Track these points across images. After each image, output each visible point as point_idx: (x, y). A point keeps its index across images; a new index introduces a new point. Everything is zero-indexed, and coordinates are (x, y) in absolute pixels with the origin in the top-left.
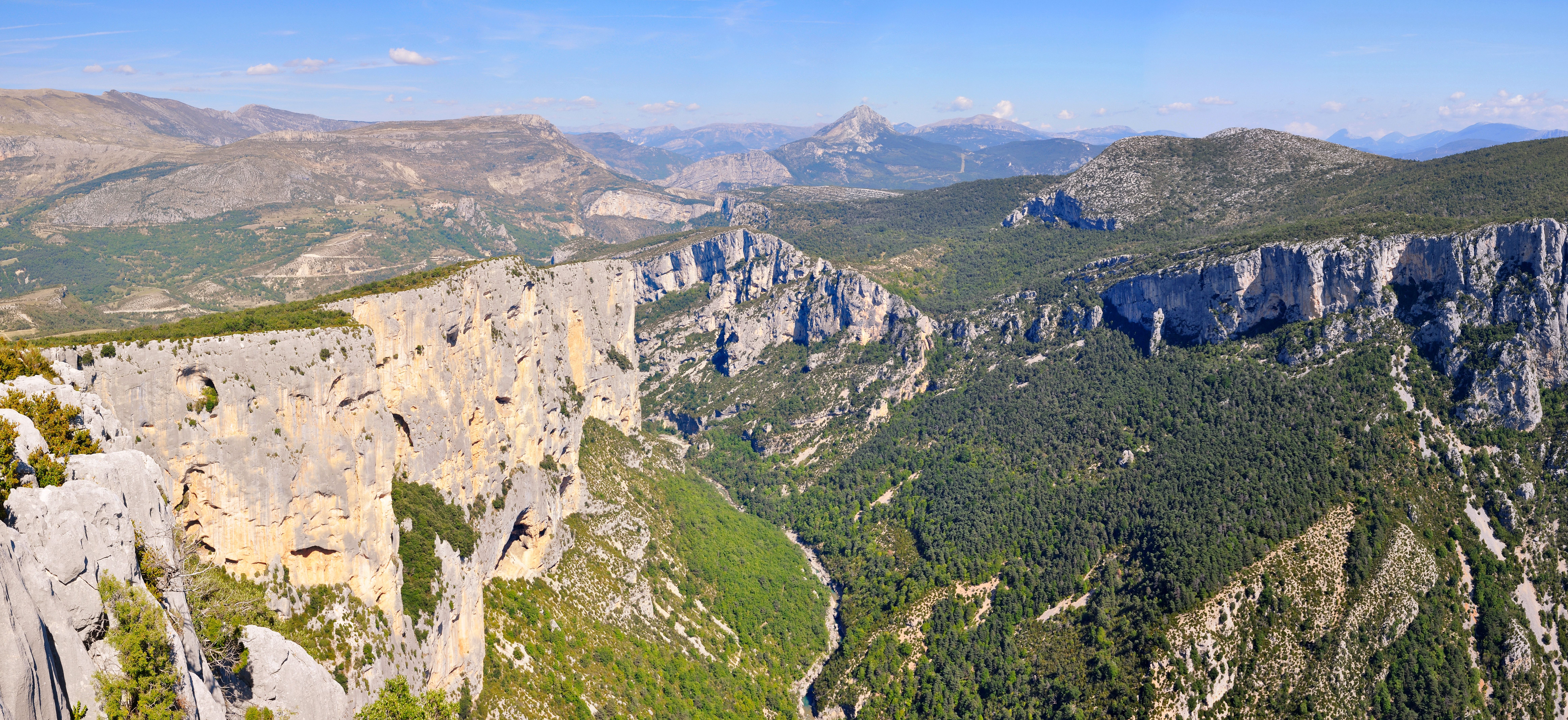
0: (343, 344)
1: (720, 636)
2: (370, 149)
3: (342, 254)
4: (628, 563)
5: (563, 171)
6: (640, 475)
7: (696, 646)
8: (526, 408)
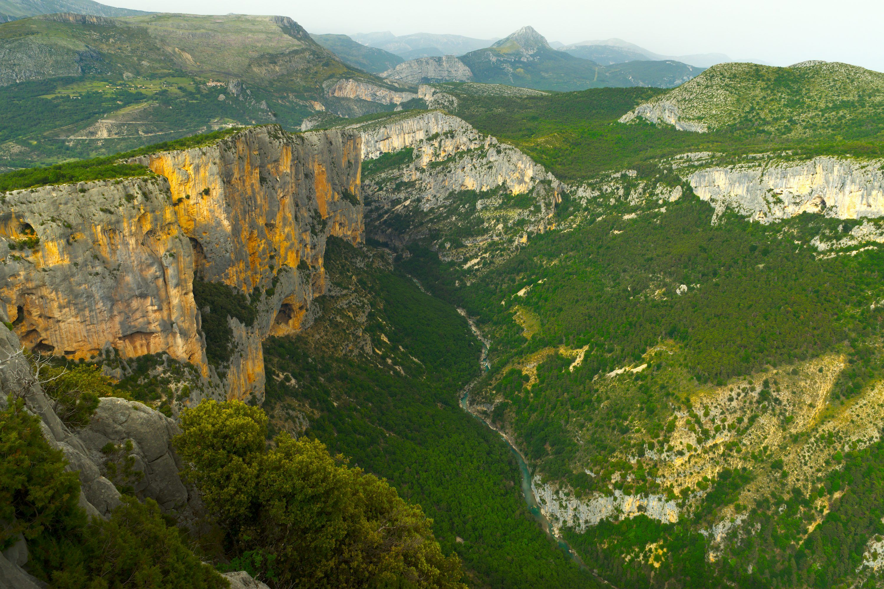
0: (144, 190)
1: (414, 366)
3: (135, 120)
4: (357, 325)
6: (364, 271)
7: (399, 370)
8: (287, 230)
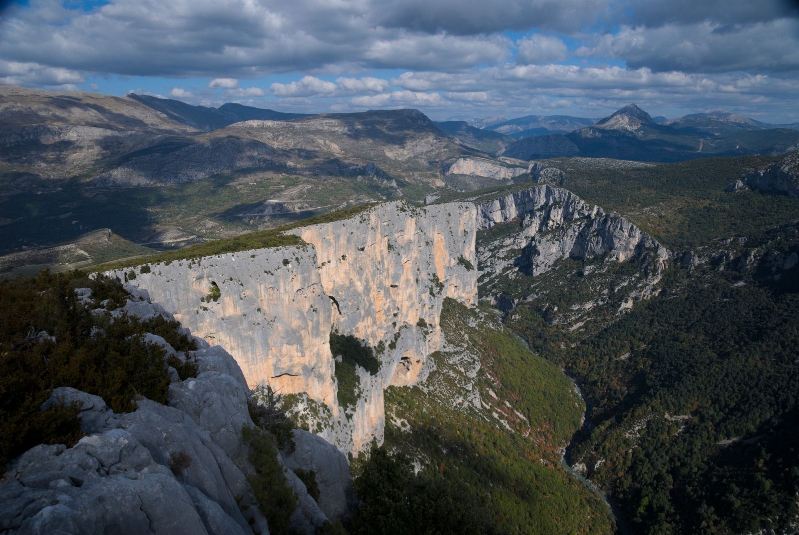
0: (296, 256)
1: (518, 420)
2: (309, 132)
3: (293, 199)
4: (467, 380)
5: (432, 145)
6: (476, 331)
7: (504, 424)
8: (408, 291)
